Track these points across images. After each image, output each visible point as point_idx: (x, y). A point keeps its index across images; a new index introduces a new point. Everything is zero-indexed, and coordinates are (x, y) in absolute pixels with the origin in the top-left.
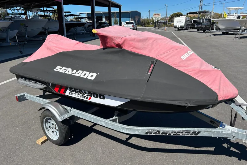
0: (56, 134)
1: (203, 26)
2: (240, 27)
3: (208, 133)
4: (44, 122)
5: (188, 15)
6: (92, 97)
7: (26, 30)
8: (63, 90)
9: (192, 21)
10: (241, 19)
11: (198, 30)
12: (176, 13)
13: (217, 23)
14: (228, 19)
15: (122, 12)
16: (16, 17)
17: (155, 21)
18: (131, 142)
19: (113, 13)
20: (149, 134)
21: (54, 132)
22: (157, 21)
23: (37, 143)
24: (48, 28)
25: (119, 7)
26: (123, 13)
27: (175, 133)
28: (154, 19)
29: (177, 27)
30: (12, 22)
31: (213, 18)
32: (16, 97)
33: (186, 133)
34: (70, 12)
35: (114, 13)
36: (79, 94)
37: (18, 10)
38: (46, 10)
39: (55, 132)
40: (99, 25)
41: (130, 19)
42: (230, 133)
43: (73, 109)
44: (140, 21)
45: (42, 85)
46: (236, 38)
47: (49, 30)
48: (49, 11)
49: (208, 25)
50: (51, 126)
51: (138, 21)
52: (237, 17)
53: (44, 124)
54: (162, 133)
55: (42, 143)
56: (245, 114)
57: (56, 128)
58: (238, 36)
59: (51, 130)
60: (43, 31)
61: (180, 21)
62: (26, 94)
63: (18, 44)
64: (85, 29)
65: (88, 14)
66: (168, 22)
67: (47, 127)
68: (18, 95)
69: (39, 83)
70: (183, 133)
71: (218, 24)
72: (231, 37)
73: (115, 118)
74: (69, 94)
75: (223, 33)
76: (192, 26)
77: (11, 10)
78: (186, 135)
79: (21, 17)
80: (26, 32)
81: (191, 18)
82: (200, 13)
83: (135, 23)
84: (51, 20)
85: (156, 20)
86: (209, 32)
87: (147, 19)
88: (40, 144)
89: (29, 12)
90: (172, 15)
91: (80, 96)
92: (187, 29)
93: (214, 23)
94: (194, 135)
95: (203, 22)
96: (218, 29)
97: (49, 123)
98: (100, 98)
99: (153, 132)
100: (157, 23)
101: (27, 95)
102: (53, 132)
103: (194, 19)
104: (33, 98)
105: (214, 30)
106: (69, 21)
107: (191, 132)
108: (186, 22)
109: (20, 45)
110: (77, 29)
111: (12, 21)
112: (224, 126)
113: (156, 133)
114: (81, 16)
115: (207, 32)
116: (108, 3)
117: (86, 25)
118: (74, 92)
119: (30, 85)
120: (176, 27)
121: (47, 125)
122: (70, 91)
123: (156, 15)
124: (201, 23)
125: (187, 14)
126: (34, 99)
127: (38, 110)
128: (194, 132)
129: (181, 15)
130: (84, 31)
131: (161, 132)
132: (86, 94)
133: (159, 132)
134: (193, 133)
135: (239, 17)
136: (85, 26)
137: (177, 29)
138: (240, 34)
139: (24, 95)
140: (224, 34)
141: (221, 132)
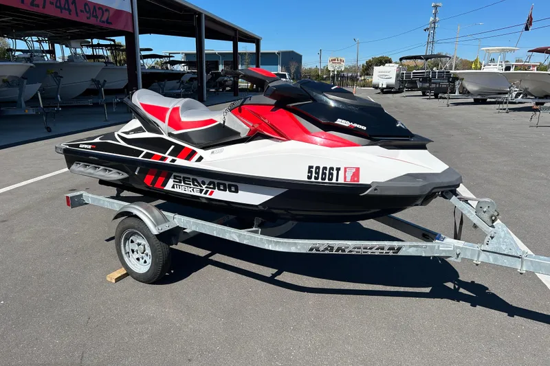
0: (145, 262)
1: (433, 86)
2: (510, 88)
3: (415, 249)
4: (122, 240)
5: (404, 62)
6: (216, 191)
7: (58, 85)
8: (161, 179)
9: (412, 74)
10: (512, 70)
11: (424, 94)
12: (377, 57)
13: (463, 79)
14: (484, 71)
15: (262, 54)
16: (35, 56)
17: (331, 74)
18: (282, 280)
19: (243, 54)
20: (314, 251)
21: (141, 259)
22: (336, 73)
23: (108, 279)
24: (105, 81)
25: (256, 41)
26: (264, 54)
27: (359, 250)
28: (330, 68)
29: (380, 86)
30: (31, 67)
31: (456, 69)
32: (67, 197)
33: (377, 249)
34: (150, 50)
35: (245, 53)
36: (192, 186)
37: (39, 41)
38: (98, 44)
39: (143, 259)
40: (211, 79)
41: (279, 67)
42: (452, 249)
43: (177, 216)
44: (300, 73)
45: (119, 173)
46: (501, 111)
47: (106, 85)
48: (106, 46)
49: (445, 84)
50: (136, 247)
51: (295, 72)
52: (504, 67)
53: (122, 245)
54: (338, 250)
55: (118, 280)
56: (475, 214)
57: (145, 251)
58: (505, 106)
59: (136, 256)
60: (94, 87)
61: (386, 74)
62: (85, 194)
63: (42, 111)
64: (182, 86)
65: (187, 55)
66: (361, 76)
67: (127, 251)
68: (70, 195)
69: (115, 171)
70: (373, 250)
71: (464, 82)
72: (491, 109)
73: (254, 229)
74: (173, 187)
75: (475, 99)
76: (410, 86)
77: (25, 41)
78: (377, 253)
79: (45, 57)
80: (58, 89)
81: (410, 68)
82: (427, 58)
83: (290, 75)
84: (109, 65)
85: (334, 71)
86: (445, 98)
87: (316, 70)
88: (114, 281)
89: (64, 46)
90: (370, 61)
91: (193, 190)
92: (399, 91)
93: (456, 78)
94: (391, 253)
95: (434, 77)
96: (465, 92)
97: (132, 242)
98: (230, 191)
99: (321, 249)
100: (337, 78)
101: (88, 197)
102: (138, 259)
103: (415, 71)
104: (100, 200)
105: (457, 94)
106: (147, 67)
107: (386, 248)
108: (397, 76)
109: (47, 114)
110: (164, 86)
111: (32, 65)
112: (444, 239)
113: (326, 249)
114: (171, 59)
115: (441, 98)
116: (232, 33)
117: (185, 78)
118: (182, 184)
119: (96, 175)
120: (376, 87)
121: (127, 247)
122: (174, 181)
123: (335, 60)
124: (430, 80)
125: (401, 59)
126: (102, 202)
127: (113, 218)
128: (391, 248)
129: (390, 61)
130: (179, 91)
131: (335, 248)
132: (204, 185)
133: (332, 249)
134: (389, 249)
135: (508, 68)
136: (182, 79)
137: (379, 91)
138: (510, 103)
139: (81, 195)
140: (477, 102)
141: (436, 248)
